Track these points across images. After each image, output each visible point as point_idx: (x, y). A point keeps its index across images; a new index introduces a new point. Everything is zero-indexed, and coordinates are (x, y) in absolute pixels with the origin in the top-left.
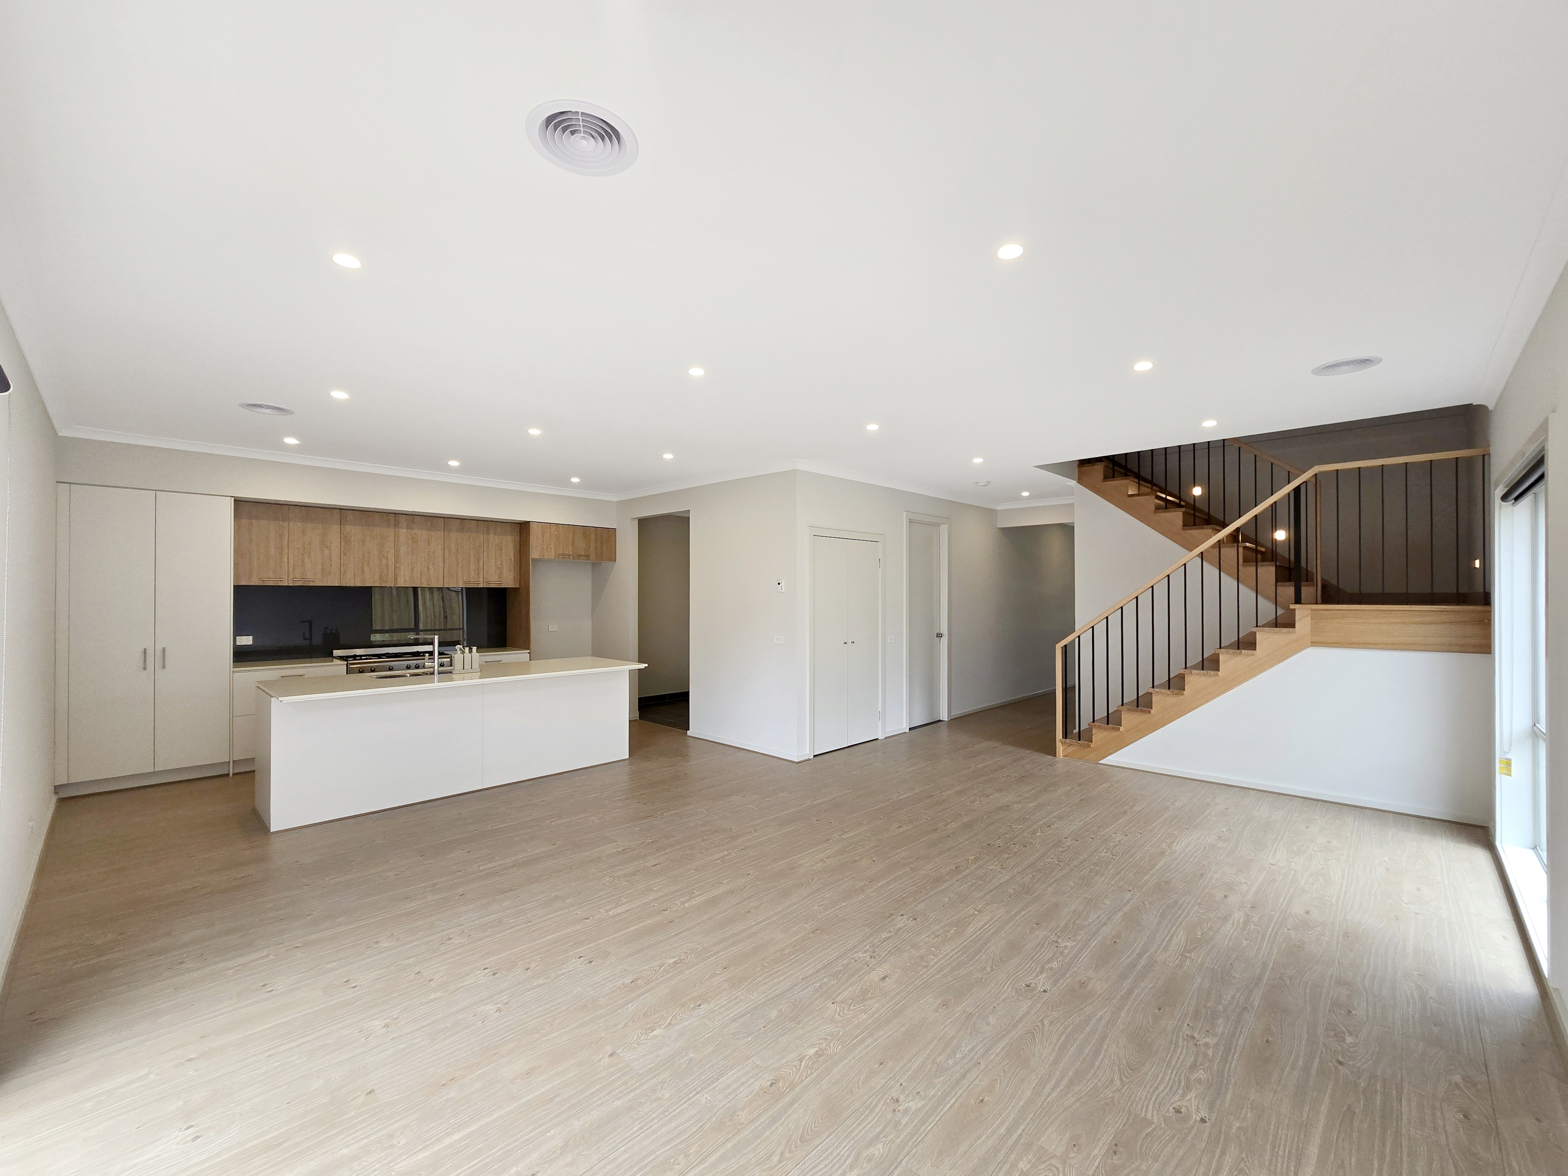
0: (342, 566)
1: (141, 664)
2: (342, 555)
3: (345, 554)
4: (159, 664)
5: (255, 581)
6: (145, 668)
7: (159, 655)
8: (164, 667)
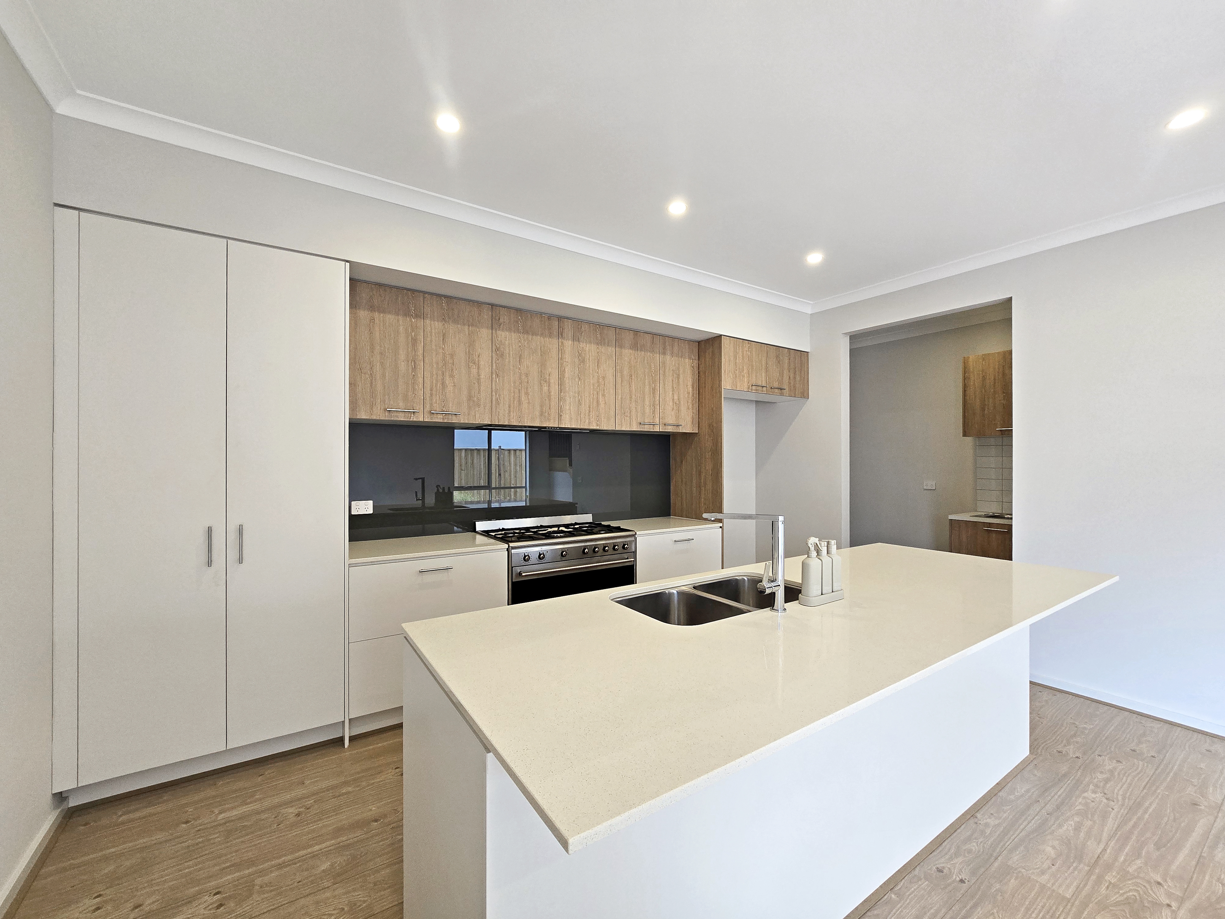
0: (494, 393)
1: (204, 558)
2: (494, 376)
3: (497, 375)
4: (233, 554)
5: (378, 415)
6: (210, 563)
7: (233, 536)
8: (241, 560)
